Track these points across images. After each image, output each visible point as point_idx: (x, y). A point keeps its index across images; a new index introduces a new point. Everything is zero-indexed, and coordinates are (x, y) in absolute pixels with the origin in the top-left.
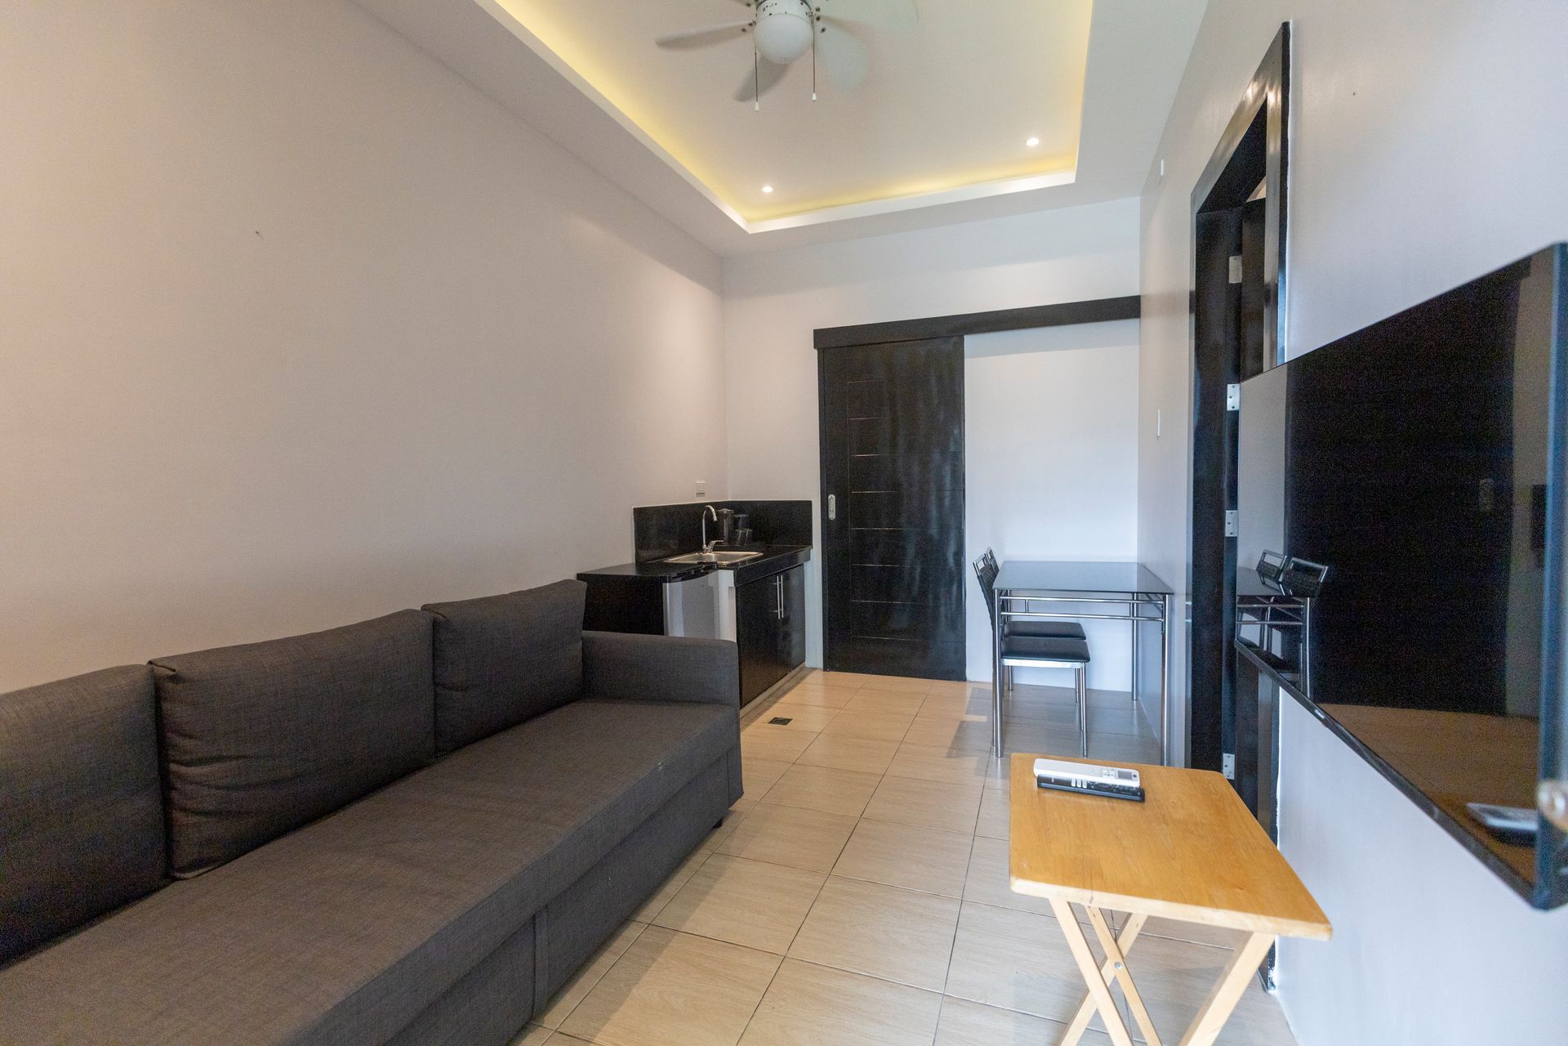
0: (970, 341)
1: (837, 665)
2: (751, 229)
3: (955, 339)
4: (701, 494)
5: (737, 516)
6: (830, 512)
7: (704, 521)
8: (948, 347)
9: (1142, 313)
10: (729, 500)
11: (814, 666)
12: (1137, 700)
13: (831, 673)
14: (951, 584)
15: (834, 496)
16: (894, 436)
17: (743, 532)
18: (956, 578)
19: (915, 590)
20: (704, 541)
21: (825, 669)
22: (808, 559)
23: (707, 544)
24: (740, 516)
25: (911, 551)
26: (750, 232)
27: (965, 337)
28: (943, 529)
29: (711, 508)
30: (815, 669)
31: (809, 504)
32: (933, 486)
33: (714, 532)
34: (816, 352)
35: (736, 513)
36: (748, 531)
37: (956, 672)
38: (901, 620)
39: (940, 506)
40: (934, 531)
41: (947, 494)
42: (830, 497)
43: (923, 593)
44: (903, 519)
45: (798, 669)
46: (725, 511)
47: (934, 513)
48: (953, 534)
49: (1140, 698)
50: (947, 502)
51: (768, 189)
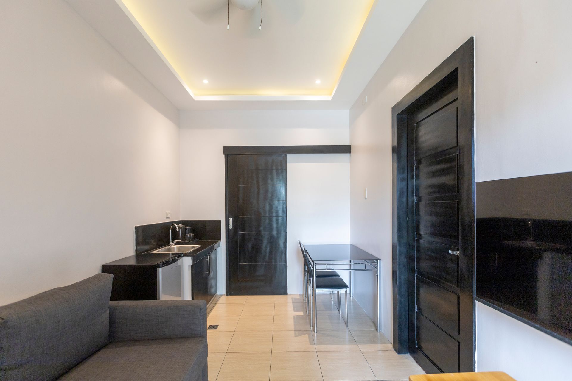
0: (289, 157)
1: (232, 293)
2: (196, 98)
3: (283, 155)
4: (168, 218)
5: (186, 227)
6: (229, 225)
7: (171, 231)
8: (280, 158)
9: (351, 152)
10: (181, 220)
11: (221, 294)
12: (352, 297)
13: (230, 296)
14: (281, 255)
15: (231, 219)
16: (258, 193)
17: (189, 235)
18: (284, 252)
19: (267, 258)
20: (171, 240)
21: (227, 295)
22: (219, 246)
23: (172, 242)
24: (187, 227)
25: (265, 242)
26: (195, 99)
27: (287, 155)
28: (279, 232)
29: (175, 225)
30: (222, 295)
31: (219, 222)
32: (274, 214)
33: (175, 236)
34: (224, 156)
35: (185, 226)
36: (192, 234)
37: (283, 291)
38: (261, 271)
39: (277, 223)
40: (275, 233)
41: (280, 218)
42: (230, 218)
43: (270, 259)
44: (262, 228)
45: (215, 296)
46: (181, 225)
47: (275, 225)
48: (283, 234)
49: (353, 296)
50: (280, 221)
51: (206, 81)
